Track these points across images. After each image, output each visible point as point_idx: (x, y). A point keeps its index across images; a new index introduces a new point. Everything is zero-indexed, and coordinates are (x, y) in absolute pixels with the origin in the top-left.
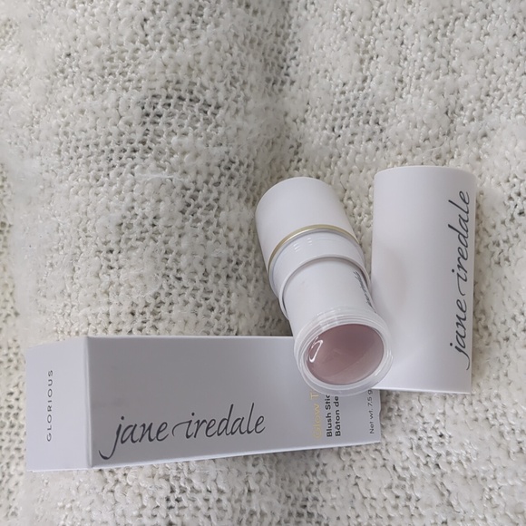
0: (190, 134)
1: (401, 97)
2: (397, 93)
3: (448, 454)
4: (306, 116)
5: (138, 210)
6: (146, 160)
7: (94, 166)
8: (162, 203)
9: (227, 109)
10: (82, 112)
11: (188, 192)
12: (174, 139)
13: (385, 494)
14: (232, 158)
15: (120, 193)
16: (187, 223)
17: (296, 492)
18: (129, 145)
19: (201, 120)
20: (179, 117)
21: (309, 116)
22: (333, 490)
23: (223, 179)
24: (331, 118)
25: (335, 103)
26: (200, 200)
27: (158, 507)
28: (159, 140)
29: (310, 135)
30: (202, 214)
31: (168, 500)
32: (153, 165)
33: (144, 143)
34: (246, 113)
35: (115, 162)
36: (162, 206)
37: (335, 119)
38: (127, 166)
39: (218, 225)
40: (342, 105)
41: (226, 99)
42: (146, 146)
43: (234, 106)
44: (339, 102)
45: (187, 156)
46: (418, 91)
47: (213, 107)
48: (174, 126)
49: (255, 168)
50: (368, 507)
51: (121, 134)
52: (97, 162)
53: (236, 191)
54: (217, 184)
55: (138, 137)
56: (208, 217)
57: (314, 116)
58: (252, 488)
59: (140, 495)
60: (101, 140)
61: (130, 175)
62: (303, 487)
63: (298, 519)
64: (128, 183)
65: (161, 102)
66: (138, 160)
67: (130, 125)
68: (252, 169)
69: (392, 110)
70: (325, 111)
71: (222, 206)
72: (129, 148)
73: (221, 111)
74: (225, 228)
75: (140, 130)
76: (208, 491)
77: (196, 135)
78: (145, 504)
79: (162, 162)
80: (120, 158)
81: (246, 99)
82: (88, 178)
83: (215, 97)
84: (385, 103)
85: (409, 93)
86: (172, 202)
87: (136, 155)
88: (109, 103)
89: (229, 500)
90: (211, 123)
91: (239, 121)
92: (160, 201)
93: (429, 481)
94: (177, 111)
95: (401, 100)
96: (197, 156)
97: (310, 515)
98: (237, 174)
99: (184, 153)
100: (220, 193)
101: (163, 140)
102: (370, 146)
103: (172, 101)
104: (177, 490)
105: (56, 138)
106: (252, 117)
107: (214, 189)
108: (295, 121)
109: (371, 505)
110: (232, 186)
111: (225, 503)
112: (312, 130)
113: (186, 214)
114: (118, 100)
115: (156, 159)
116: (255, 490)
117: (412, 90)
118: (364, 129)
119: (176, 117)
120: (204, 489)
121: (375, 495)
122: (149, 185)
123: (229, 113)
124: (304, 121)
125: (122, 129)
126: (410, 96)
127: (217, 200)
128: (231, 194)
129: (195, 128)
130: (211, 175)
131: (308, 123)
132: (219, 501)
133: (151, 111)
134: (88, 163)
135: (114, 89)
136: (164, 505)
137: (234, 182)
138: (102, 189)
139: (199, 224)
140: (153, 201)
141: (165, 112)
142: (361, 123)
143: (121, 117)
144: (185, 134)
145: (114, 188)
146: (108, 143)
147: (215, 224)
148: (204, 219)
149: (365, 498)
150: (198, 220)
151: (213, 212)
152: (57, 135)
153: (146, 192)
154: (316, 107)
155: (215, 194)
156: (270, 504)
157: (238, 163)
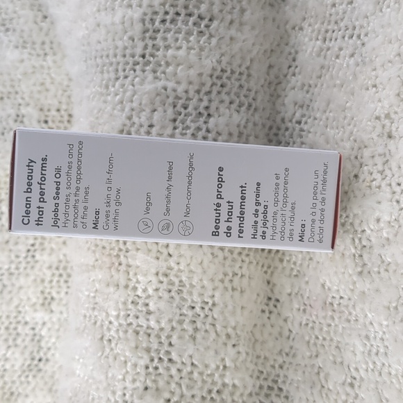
0: (184, 47)
1: (381, 11)
2: (378, 7)
3: (390, 366)
4: (303, 24)
5: (135, 119)
6: (146, 73)
7: (106, 76)
8: (156, 113)
9: (222, 21)
10: (99, 25)
11: (180, 101)
12: (170, 52)
13: (339, 388)
14: (224, 68)
15: (122, 102)
16: (177, 131)
17: (269, 369)
18: (131, 59)
19: (195, 33)
20: (175, 33)
21: (305, 25)
22: (300, 373)
23: (214, 87)
24: (323, 30)
25: (328, 15)
26: (190, 109)
27: (139, 373)
28: (157, 53)
29: (305, 44)
30: (192, 121)
31: (147, 367)
32: (150, 77)
33: (143, 56)
34: (241, 24)
35: (121, 74)
36: (156, 116)
37: (327, 31)
38: (129, 79)
39: (208, 131)
40: (333, 18)
41: (221, 11)
42: (146, 60)
43: (229, 17)
44: (331, 15)
45: (180, 68)
46: (397, 5)
47: (207, 20)
48: (170, 41)
49: (249, 75)
50: (324, 396)
51: (126, 48)
52: (108, 72)
53: (227, 99)
54: (209, 93)
55: (139, 51)
56: (197, 124)
57: (310, 25)
58: (228, 365)
59: (126, 362)
60: (111, 53)
61: (131, 87)
62: (277, 366)
63: (269, 392)
64: (128, 94)
65: (158, 19)
66: (138, 72)
67: (133, 40)
68: (244, 77)
69: (371, 24)
70: (319, 22)
71: (211, 113)
72: (131, 60)
73: (215, 24)
74: (214, 133)
75: (140, 45)
76: (183, 363)
77: (190, 48)
78: (128, 370)
79: (158, 74)
80: (124, 70)
81: (243, 11)
82: (100, 87)
83: (209, 10)
84: (367, 17)
85: (389, 7)
86: (165, 111)
87: (137, 67)
88: (117, 19)
89: (201, 374)
90: (205, 35)
91: (233, 32)
92: (155, 110)
93: (372, 386)
94: (173, 26)
95: (380, 14)
96: (190, 67)
97: (280, 389)
98: (229, 83)
99: (178, 65)
100: (210, 101)
101: (160, 53)
102: (352, 61)
103: (168, 17)
104: (156, 360)
105: (83, 48)
106: (247, 28)
107: (205, 98)
108: (294, 28)
109: (327, 395)
110: (223, 94)
111: (196, 375)
112: (307, 39)
113: (177, 122)
114: (124, 17)
115: (154, 72)
116: (230, 367)
117: (392, 4)
118: (348, 44)
119: (172, 33)
120: (179, 361)
121: (331, 388)
122: (146, 96)
123: (222, 24)
124: (301, 29)
125: (126, 44)
126: (389, 10)
127: (207, 108)
128: (222, 102)
129: (188, 42)
130: (203, 84)
131: (305, 32)
132: (192, 373)
133: (150, 26)
134: (102, 72)
135: (121, 6)
136: (143, 372)
137: (225, 90)
138: (109, 98)
139: (188, 131)
140: (148, 110)
141: (162, 27)
142: (346, 38)
143: (126, 32)
144: (179, 48)
145: (118, 97)
146: (115, 56)
147: (204, 129)
148: (193, 126)
149: (323, 387)
150: (188, 128)
151: (202, 120)
152: (84, 45)
153: (144, 102)
154: (312, 17)
155: (205, 103)
156: (242, 379)
157: (229, 72)
